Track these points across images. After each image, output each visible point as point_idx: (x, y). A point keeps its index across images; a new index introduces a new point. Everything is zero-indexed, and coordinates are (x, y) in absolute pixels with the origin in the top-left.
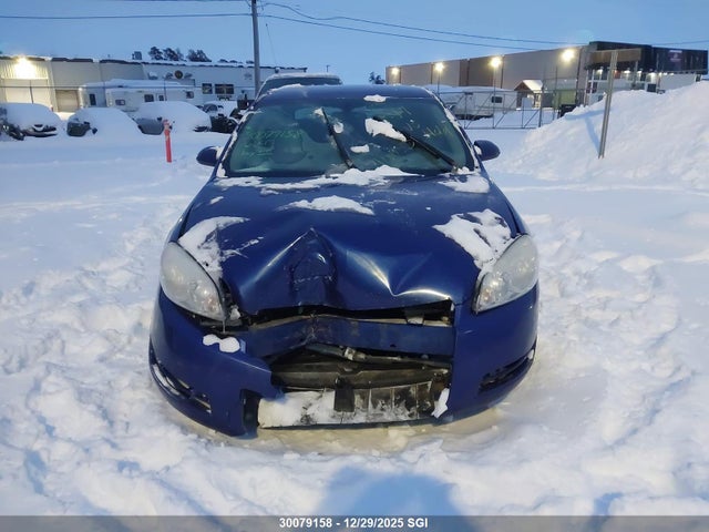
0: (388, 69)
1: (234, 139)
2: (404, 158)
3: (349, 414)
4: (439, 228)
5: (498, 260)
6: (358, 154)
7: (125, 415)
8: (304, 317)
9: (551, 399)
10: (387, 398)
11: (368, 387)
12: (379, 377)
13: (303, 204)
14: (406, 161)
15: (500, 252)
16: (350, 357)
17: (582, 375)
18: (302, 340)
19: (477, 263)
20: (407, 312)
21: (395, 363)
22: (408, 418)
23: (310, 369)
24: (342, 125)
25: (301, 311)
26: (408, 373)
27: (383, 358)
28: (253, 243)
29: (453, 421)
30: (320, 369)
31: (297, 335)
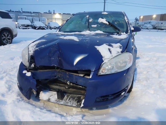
0: (140, 17)
1: (64, 23)
2: (106, 29)
3: (61, 100)
4: (96, 47)
5: (111, 59)
6: (93, 27)
7: (15, 89)
8: (57, 70)
9: (131, 110)
10: (73, 98)
11: (70, 94)
12: (74, 91)
13: (62, 37)
14: (106, 30)
15: (114, 56)
16: (69, 84)
17: (147, 104)
18: (55, 77)
19: (103, 59)
20: (79, 72)
21: (80, 88)
22: (76, 106)
23: (57, 85)
24: (92, 19)
25: (56, 68)
26: (83, 92)
27: (77, 86)
28: (43, 46)
29: (95, 110)
30: (60, 86)
31: (53, 75)
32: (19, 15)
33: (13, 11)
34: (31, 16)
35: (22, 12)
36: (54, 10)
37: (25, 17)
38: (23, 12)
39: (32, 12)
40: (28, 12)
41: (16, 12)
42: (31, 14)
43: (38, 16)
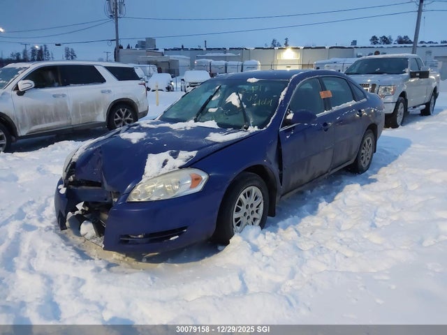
5: (154, 177)
19: (143, 176)
24: (219, 95)
32: (198, 58)
33: (187, 49)
34: (225, 58)
35: (205, 49)
36: (286, 39)
37: (209, 61)
38: (207, 49)
39: (228, 49)
40: (219, 49)
41: (192, 49)
42: (225, 53)
43: (241, 58)
